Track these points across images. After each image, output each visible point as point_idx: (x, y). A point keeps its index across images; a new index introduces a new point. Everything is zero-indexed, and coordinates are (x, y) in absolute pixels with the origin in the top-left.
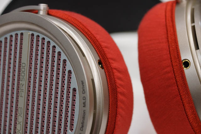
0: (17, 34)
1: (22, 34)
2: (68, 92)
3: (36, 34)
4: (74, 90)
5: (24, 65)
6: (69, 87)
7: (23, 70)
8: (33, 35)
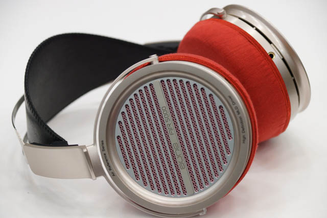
0: (146, 88)
1: (151, 85)
2: (215, 111)
3: (165, 79)
4: (220, 107)
5: (164, 108)
6: (214, 107)
7: (165, 112)
8: (162, 81)
